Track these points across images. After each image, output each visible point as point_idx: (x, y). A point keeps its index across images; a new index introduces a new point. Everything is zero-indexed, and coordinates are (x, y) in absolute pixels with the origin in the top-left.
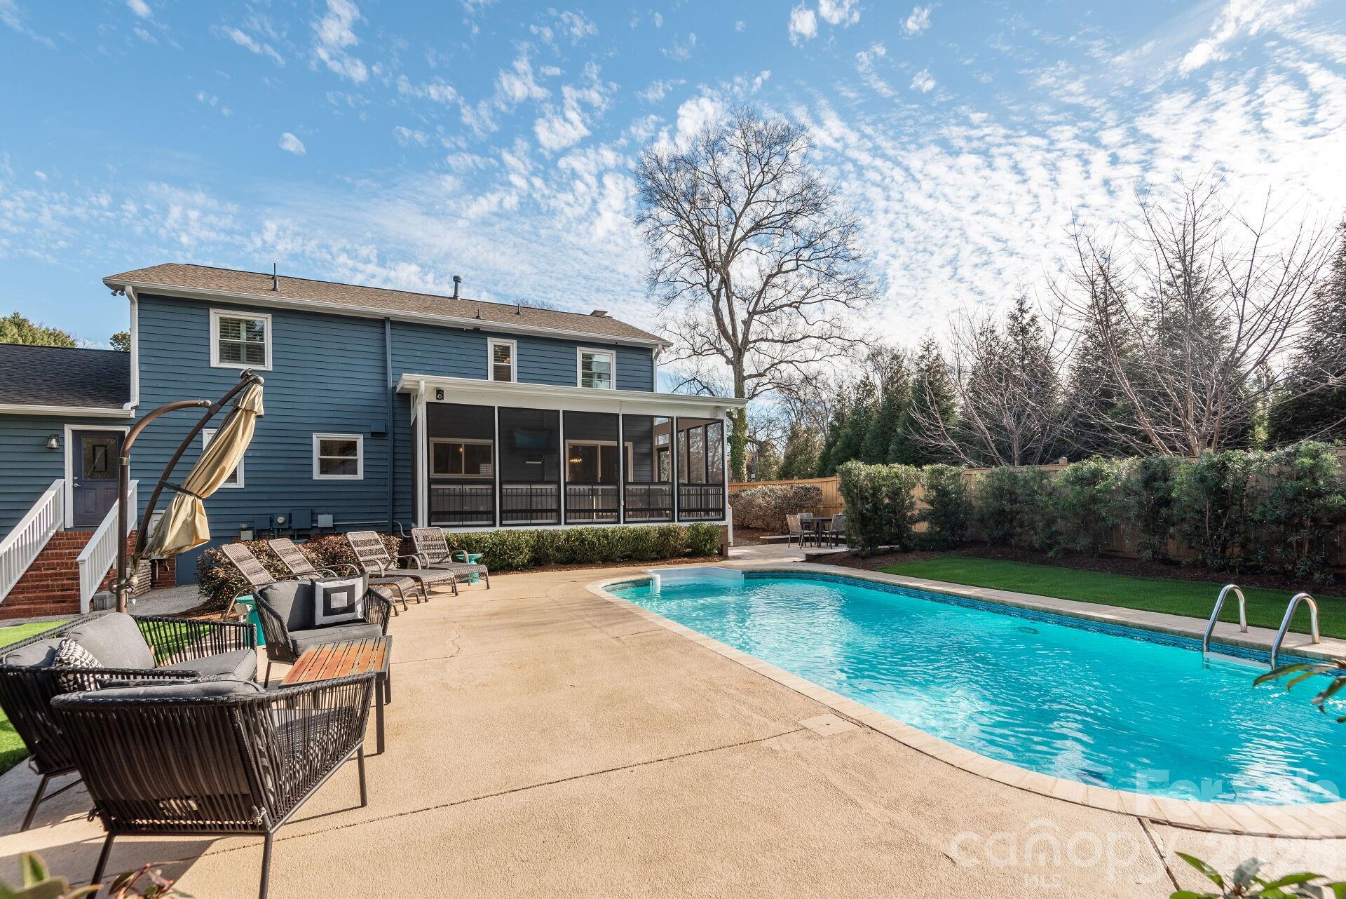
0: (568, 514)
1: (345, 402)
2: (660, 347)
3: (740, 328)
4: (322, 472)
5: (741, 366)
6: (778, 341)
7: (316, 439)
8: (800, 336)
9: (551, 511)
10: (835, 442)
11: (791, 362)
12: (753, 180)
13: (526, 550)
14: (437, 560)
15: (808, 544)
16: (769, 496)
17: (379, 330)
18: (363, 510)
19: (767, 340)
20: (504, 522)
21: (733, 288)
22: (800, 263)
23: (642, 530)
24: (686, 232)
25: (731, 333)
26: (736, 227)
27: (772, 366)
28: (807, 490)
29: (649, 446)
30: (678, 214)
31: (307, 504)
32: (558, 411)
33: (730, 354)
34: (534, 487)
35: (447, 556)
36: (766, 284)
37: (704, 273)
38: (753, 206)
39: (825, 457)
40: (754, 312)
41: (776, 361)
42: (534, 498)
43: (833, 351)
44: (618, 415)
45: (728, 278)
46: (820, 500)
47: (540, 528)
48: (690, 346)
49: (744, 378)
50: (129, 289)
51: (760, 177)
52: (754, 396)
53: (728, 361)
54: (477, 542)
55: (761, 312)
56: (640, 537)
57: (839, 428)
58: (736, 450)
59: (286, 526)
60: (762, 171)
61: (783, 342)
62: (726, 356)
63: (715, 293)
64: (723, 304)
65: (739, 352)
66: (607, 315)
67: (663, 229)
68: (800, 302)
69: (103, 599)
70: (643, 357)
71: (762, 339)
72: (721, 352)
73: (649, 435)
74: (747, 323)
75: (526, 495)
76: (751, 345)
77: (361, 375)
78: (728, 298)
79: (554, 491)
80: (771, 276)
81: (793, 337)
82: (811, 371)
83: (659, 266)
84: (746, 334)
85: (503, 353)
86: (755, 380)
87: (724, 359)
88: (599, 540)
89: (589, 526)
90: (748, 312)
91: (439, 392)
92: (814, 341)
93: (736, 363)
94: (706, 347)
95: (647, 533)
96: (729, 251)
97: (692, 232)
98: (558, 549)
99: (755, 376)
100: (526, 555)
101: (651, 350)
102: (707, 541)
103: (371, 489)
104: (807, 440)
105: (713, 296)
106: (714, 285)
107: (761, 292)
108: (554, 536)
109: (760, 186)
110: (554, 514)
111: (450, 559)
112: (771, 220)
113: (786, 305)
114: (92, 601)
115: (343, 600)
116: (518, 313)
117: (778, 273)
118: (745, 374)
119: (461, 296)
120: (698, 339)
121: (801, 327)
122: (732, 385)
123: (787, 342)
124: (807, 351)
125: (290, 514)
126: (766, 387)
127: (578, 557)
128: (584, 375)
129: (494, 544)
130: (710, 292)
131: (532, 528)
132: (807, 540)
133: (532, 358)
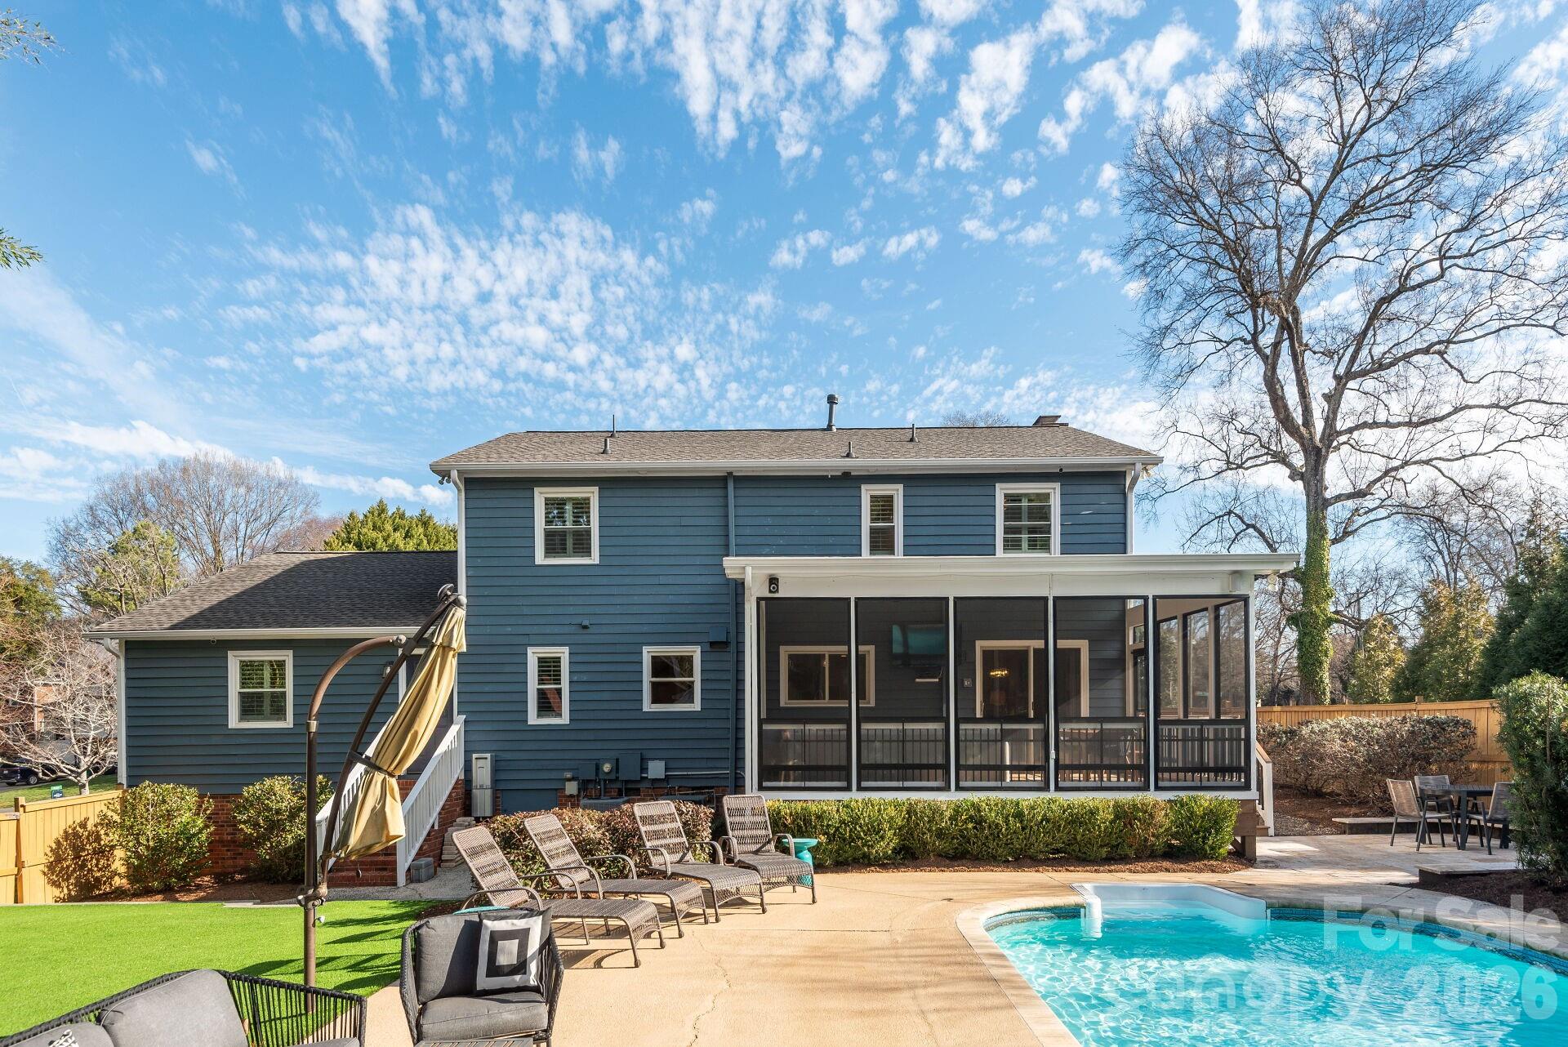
0: (962, 773)
1: (682, 600)
2: (1139, 466)
3: (1319, 408)
4: (656, 699)
5: (1322, 480)
6: (1399, 424)
7: (648, 653)
8: (1447, 409)
9: (936, 767)
10: (1521, 618)
11: (1427, 462)
12: (1347, 123)
13: (890, 834)
14: (755, 848)
15: (1436, 838)
16: (1355, 738)
17: (719, 492)
18: (698, 754)
19: (1375, 425)
20: (864, 784)
21: (1306, 337)
22: (1447, 263)
23: (1082, 806)
24: (1214, 251)
25: (1300, 421)
26: (1312, 220)
27: (1386, 473)
28: (1440, 726)
29: (1117, 645)
30: (1200, 222)
31: (637, 745)
32: (947, 599)
33: (1298, 460)
34: (909, 726)
35: (769, 842)
36: (1374, 316)
37: (1247, 318)
38: (1346, 173)
39: (1495, 651)
40: (1350, 375)
41: (1396, 463)
42: (909, 745)
43: (1526, 429)
44: (1046, 599)
45: (1296, 320)
46: (1469, 748)
47: (914, 796)
48: (1219, 454)
49: (1327, 503)
50: (454, 474)
51: (1364, 114)
52: (1346, 534)
53: (1295, 475)
54: (819, 817)
55: (1364, 373)
56: (1079, 819)
57: (1533, 589)
58: (1307, 640)
59: (613, 776)
60: (1368, 103)
61: (1409, 424)
62: (1289, 465)
63: (1268, 351)
64: (1285, 371)
65: (1316, 456)
66: (1059, 421)
67: (1173, 253)
68: (1449, 342)
69: (418, 868)
70: (1109, 489)
71: (1365, 425)
72: (1281, 458)
73: (1118, 627)
74: (1333, 399)
75: (898, 741)
76: (1343, 438)
77: (698, 561)
78: (1295, 357)
79: (940, 733)
80: (1387, 299)
81: (1431, 414)
82: (1475, 476)
83: (1164, 318)
84: (1330, 421)
85: (883, 508)
86: (1350, 504)
87: (1287, 471)
88: (1007, 822)
89: (993, 795)
90: (1336, 377)
91: (773, 581)
92: (1480, 415)
93: (1311, 476)
94: (1251, 452)
95: (1093, 813)
96: (1297, 268)
97: (1226, 247)
98: (940, 834)
99: (1349, 496)
100: (887, 844)
101: (1123, 474)
102: (1208, 830)
103: (709, 724)
104: (1458, 617)
105: (1265, 358)
106: (1267, 339)
107: (1364, 333)
108: (935, 811)
109: (1363, 130)
110: (940, 772)
111: (772, 846)
112: (1388, 190)
113: (1417, 352)
114: (409, 870)
115: (510, 953)
116: (912, 440)
117: (1399, 292)
118: (1328, 494)
119: (837, 423)
120: (1237, 440)
121: (1450, 390)
122: (1302, 515)
123: (1417, 425)
124: (1464, 437)
125: (617, 760)
126: (1372, 516)
127: (974, 849)
128: (1007, 530)
129: (842, 822)
130: (1258, 350)
131: (902, 796)
132: (1433, 828)
133: (927, 511)
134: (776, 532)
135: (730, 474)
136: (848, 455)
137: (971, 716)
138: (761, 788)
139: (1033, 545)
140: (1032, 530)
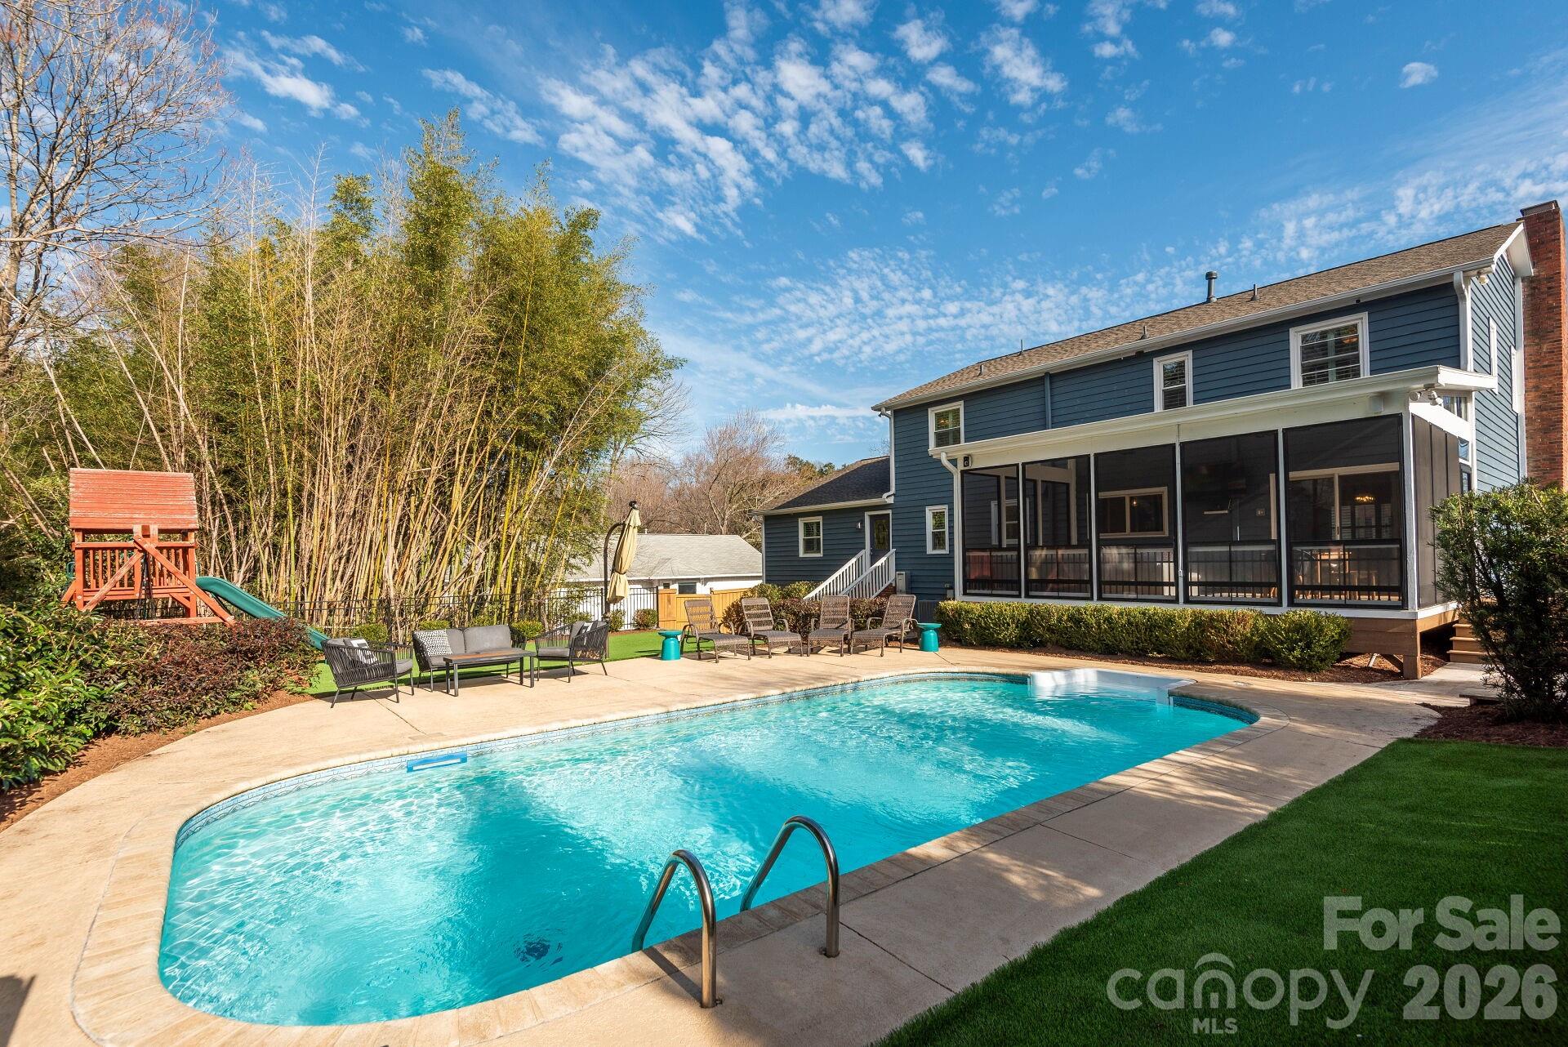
0: (1106, 587)
2: (1460, 275)
9: (1085, 582)
17: (1042, 388)
20: (1031, 593)
44: (1173, 446)
54: (967, 612)
85: (1174, 375)
91: (966, 458)
110: (1089, 586)
128: (1305, 368)
133: (1216, 368)
134: (1083, 408)
135: (1047, 373)
136: (1143, 338)
137: (1266, 538)
138: (965, 593)
139: (1342, 375)
140: (1338, 363)
